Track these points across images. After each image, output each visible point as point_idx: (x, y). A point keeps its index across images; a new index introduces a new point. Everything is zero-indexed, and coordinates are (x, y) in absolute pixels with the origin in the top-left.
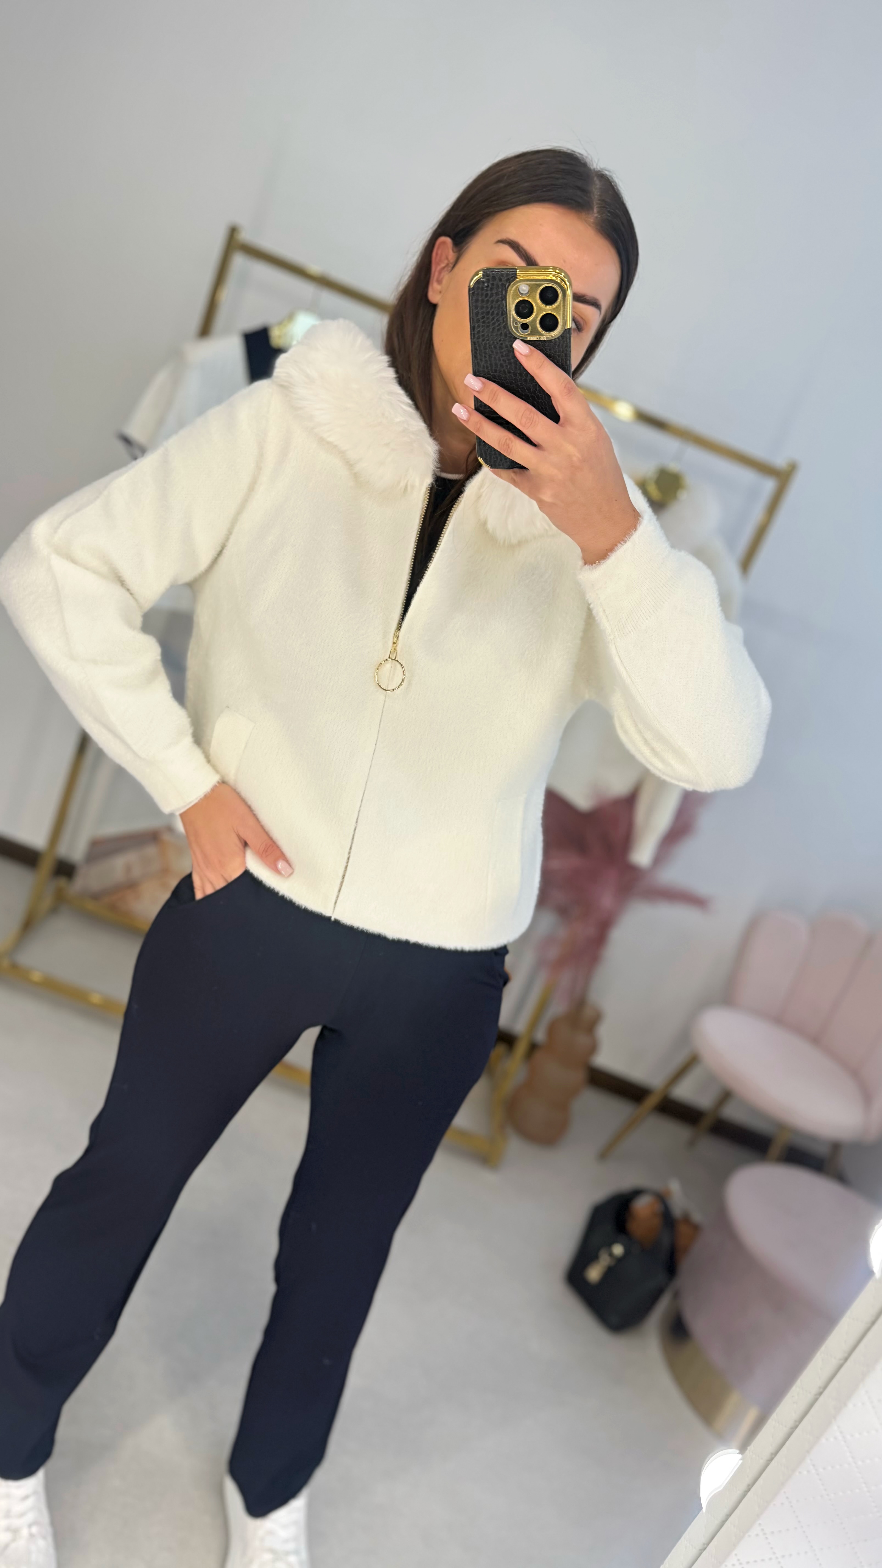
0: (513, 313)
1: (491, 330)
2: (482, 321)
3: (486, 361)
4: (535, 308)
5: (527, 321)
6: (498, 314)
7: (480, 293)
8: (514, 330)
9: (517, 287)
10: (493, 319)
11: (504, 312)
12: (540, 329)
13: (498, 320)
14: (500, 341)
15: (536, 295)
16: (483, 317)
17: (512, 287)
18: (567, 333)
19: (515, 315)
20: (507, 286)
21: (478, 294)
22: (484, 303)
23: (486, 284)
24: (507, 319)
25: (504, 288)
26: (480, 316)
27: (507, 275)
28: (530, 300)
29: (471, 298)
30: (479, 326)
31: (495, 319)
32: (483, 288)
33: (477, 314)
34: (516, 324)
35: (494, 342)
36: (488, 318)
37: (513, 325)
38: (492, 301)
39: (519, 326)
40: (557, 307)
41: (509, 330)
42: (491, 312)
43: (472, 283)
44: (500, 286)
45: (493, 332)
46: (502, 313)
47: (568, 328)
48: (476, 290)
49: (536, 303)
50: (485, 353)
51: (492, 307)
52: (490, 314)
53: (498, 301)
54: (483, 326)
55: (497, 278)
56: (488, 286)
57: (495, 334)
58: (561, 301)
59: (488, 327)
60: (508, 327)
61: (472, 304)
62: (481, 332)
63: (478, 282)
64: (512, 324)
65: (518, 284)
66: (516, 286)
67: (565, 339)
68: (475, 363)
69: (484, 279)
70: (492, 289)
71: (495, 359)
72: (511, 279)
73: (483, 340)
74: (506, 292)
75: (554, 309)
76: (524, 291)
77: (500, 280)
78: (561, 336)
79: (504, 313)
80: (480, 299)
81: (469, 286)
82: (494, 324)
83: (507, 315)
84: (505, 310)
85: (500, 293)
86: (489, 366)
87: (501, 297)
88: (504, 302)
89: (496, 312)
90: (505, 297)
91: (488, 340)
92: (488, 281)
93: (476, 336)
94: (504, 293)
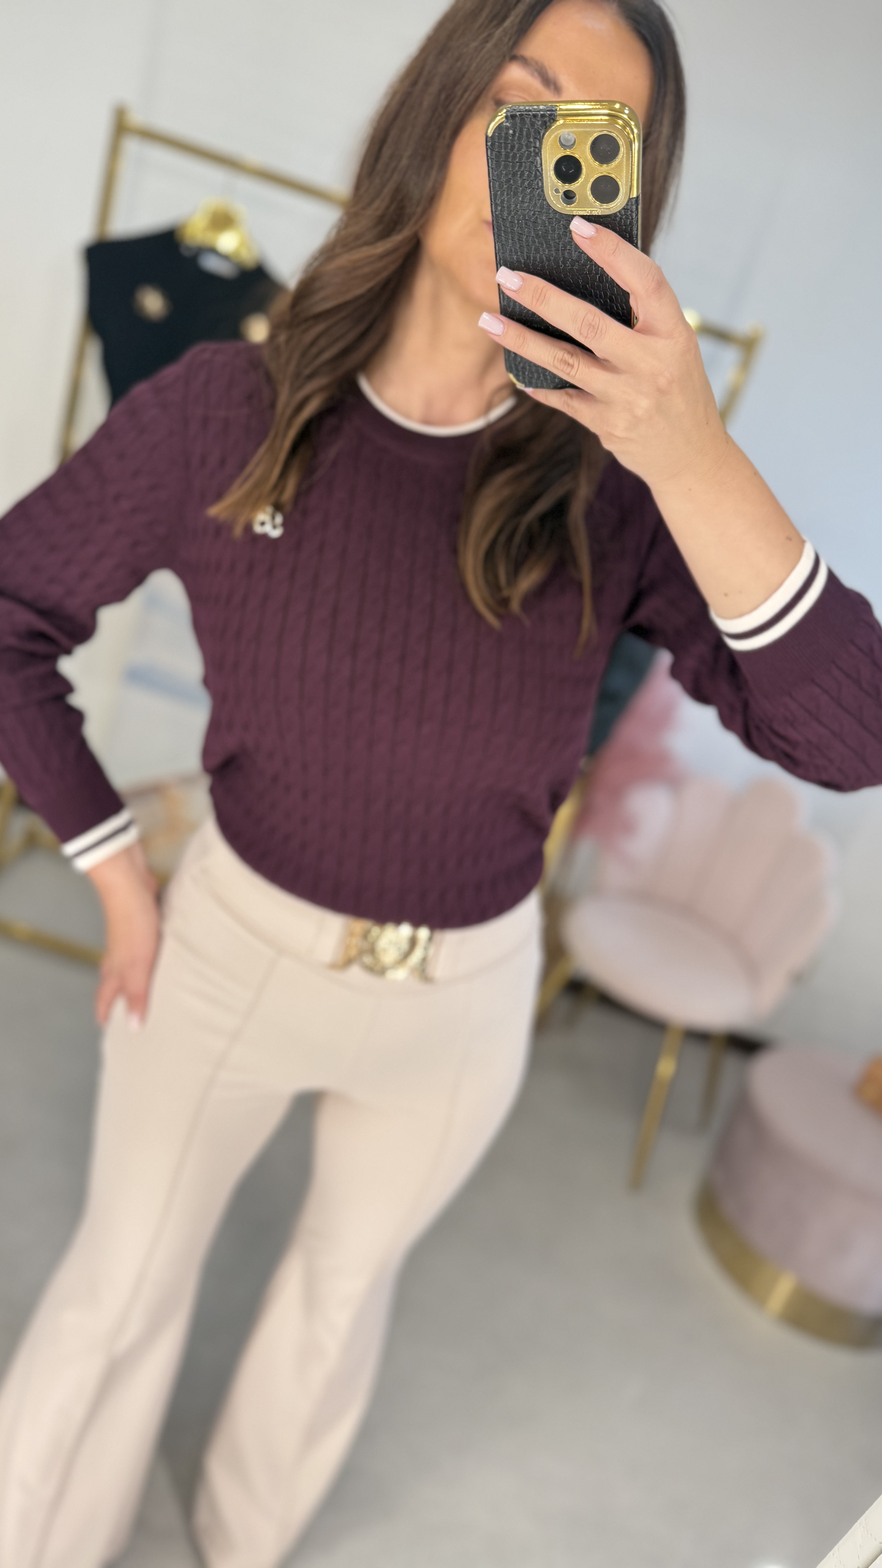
0: (552, 173)
1: (520, 199)
2: (505, 186)
3: (514, 243)
4: (584, 167)
5: (573, 187)
6: (529, 176)
7: (503, 145)
8: (552, 199)
9: (556, 136)
10: (523, 183)
11: (538, 173)
12: (591, 198)
13: (530, 185)
14: (534, 214)
15: (585, 147)
16: (508, 181)
17: (550, 136)
18: (632, 202)
19: (554, 177)
20: (542, 134)
21: (500, 147)
22: (510, 160)
23: (511, 132)
24: (542, 184)
25: (539, 137)
26: (503, 179)
27: (543, 116)
28: (577, 156)
29: (489, 150)
30: (502, 194)
31: (526, 184)
32: (506, 138)
33: (499, 176)
34: (557, 191)
35: (524, 216)
36: (515, 182)
37: (552, 193)
38: (521, 158)
39: (561, 194)
40: (616, 166)
41: (546, 200)
42: (519, 173)
43: (489, 131)
44: (533, 134)
45: (522, 202)
46: (536, 174)
47: (635, 196)
48: (497, 140)
49: (586, 160)
50: (513, 232)
51: (520, 167)
52: (519, 176)
53: (528, 157)
54: (508, 194)
55: (528, 121)
56: (513, 135)
57: (526, 205)
58: (623, 156)
59: (515, 194)
60: (544, 195)
61: (492, 161)
62: (505, 203)
63: (499, 127)
64: (550, 192)
65: (559, 132)
66: (556, 134)
67: (629, 213)
68: (499, 247)
69: (507, 124)
70: (520, 138)
71: (527, 241)
72: (548, 124)
73: (509, 214)
74: (541, 143)
75: (612, 169)
76: (567, 140)
77: (533, 124)
78: (624, 209)
79: (538, 175)
80: (503, 153)
81: (487, 137)
82: (523, 191)
83: (542, 177)
84: (540, 169)
85: (532, 145)
86: (519, 250)
87: (534, 151)
88: (538, 158)
89: (527, 173)
90: (540, 149)
91: (516, 214)
92: (514, 126)
93: (499, 208)
94: (538, 145)
